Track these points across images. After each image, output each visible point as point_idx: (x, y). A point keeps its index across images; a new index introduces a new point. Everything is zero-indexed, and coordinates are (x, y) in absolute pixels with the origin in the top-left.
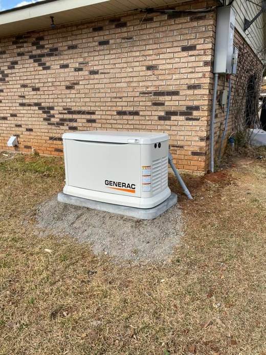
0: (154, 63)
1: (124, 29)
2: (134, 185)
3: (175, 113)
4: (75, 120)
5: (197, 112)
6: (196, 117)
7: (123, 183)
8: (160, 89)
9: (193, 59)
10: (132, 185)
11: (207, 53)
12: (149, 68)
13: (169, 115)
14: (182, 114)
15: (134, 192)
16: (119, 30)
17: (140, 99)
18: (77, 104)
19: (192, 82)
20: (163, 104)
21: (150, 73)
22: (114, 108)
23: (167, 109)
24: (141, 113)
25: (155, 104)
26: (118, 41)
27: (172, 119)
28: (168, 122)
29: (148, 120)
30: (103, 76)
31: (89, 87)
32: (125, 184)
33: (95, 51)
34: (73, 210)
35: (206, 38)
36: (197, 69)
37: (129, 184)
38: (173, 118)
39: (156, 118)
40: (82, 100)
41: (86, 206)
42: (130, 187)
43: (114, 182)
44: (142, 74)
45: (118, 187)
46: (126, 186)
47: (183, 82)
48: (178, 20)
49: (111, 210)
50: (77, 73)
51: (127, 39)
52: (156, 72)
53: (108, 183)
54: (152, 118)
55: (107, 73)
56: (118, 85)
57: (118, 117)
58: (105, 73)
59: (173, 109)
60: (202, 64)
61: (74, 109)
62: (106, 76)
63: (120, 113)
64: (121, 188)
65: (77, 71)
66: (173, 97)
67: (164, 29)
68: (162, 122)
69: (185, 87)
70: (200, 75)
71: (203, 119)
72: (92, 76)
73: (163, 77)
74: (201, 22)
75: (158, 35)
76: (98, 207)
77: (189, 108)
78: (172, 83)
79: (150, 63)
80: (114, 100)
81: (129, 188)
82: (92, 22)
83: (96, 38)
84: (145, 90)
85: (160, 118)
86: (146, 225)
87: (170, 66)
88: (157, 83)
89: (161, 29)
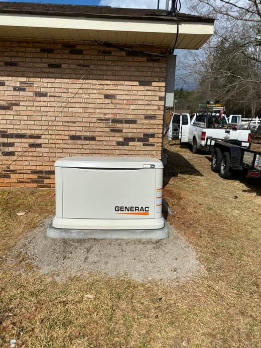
0: (112, 92)
1: (80, 57)
2: (148, 208)
3: (133, 139)
4: (12, 145)
5: (153, 139)
6: (152, 143)
7: (136, 207)
8: (118, 117)
9: (149, 93)
10: (146, 208)
11: (161, 90)
12: (107, 96)
13: (127, 141)
14: (140, 140)
15: (147, 214)
16: (74, 56)
17: (97, 125)
18: (16, 127)
19: (149, 113)
20: (121, 131)
21: (108, 101)
22: (66, 133)
23: (126, 135)
24: (98, 138)
25: (113, 131)
26: (73, 66)
27: (130, 145)
28: (126, 147)
29: (106, 145)
30: (52, 99)
31: (33, 109)
32: (138, 207)
33: (43, 72)
34: (76, 244)
35: (161, 77)
36: (153, 103)
37: (142, 207)
38: (131, 143)
39: (114, 143)
40: (23, 122)
41: (93, 237)
42: (143, 210)
43: (126, 207)
44: (98, 101)
45: (130, 212)
46: (139, 210)
47: (140, 112)
48: (136, 59)
49: (125, 236)
50: (17, 93)
51: (83, 66)
52: (114, 101)
53: (119, 209)
54: (110, 143)
55: (58, 97)
56: (71, 110)
57: (70, 142)
58: (56, 97)
59: (130, 135)
60: (157, 98)
61: (9, 132)
62: (57, 99)
63: (73, 138)
64: (134, 212)
65: (17, 91)
66: (131, 125)
67: (122, 63)
68: (121, 147)
69: (143, 117)
70: (156, 107)
71: (158, 145)
72: (38, 98)
73: (121, 107)
74: (156, 64)
75: (116, 68)
76: (109, 236)
77: (145, 135)
78: (130, 113)
79: (108, 92)
80: (67, 124)
81: (142, 212)
82: (39, 42)
83: (44, 59)
84: (102, 116)
85: (119, 143)
86: (166, 244)
87: (128, 97)
88: (114, 111)
89: (119, 63)
